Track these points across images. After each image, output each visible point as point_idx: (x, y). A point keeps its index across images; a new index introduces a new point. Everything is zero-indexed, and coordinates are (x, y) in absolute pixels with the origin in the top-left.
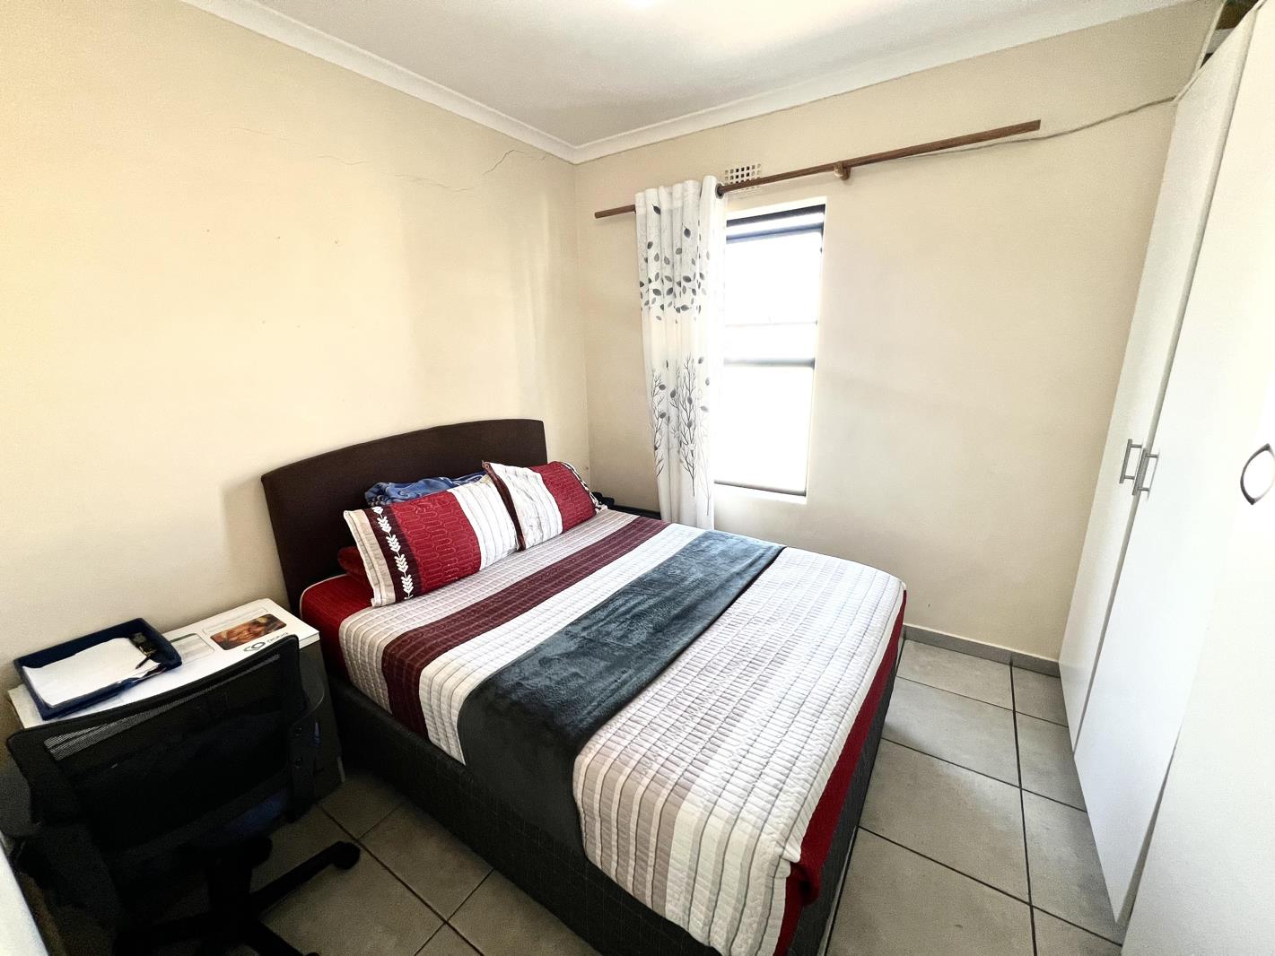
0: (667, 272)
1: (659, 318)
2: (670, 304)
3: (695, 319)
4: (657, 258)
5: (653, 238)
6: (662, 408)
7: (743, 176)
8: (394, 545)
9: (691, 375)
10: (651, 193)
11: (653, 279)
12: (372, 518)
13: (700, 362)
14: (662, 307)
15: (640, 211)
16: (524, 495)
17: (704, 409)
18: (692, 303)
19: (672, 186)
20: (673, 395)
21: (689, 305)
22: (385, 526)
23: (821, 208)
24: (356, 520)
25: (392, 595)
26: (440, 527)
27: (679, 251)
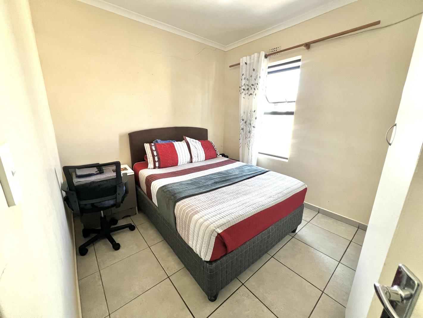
0: (247, 83)
1: (244, 98)
2: (247, 93)
3: (254, 98)
4: (245, 79)
5: (244, 72)
6: (242, 127)
7: (275, 51)
8: (155, 153)
9: (251, 116)
10: (245, 58)
11: (243, 85)
12: (151, 146)
13: (254, 112)
14: (245, 94)
15: (241, 64)
16: (194, 147)
17: (254, 127)
18: (254, 92)
19: (251, 56)
20: (246, 122)
21: (253, 93)
22: (154, 148)
23: (299, 60)
24: (147, 146)
25: (153, 167)
26: (168, 151)
27: (251, 76)
